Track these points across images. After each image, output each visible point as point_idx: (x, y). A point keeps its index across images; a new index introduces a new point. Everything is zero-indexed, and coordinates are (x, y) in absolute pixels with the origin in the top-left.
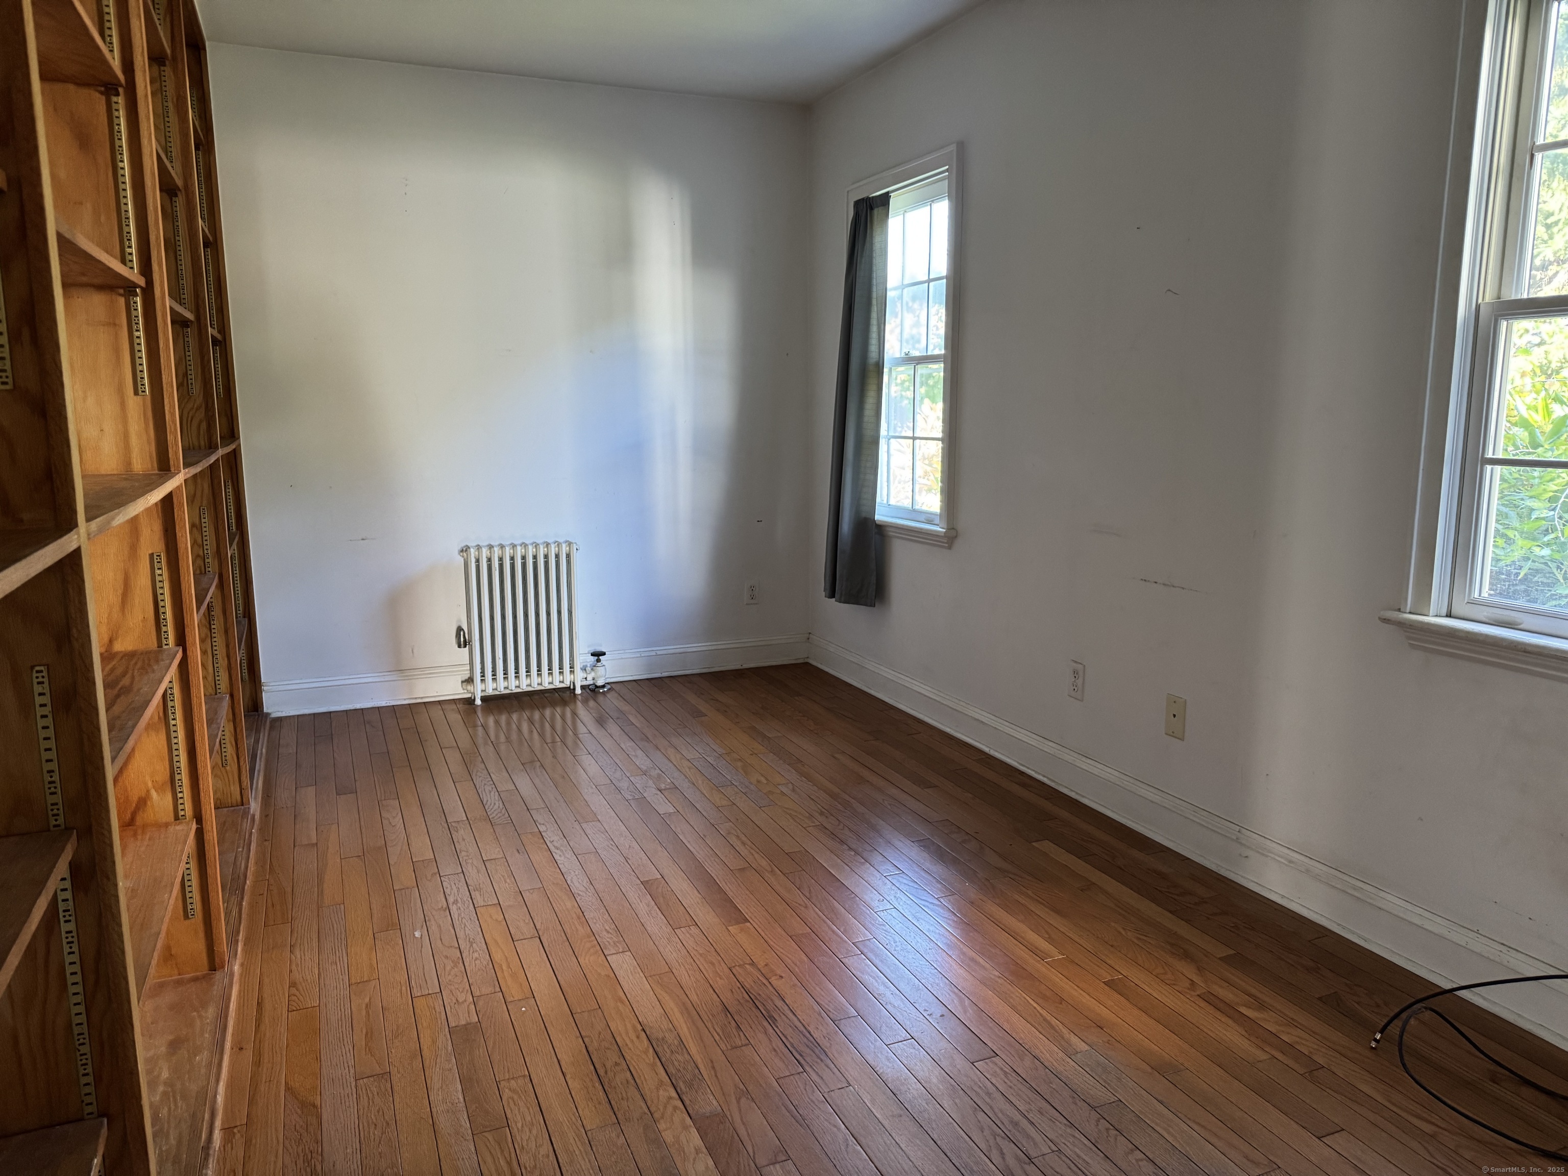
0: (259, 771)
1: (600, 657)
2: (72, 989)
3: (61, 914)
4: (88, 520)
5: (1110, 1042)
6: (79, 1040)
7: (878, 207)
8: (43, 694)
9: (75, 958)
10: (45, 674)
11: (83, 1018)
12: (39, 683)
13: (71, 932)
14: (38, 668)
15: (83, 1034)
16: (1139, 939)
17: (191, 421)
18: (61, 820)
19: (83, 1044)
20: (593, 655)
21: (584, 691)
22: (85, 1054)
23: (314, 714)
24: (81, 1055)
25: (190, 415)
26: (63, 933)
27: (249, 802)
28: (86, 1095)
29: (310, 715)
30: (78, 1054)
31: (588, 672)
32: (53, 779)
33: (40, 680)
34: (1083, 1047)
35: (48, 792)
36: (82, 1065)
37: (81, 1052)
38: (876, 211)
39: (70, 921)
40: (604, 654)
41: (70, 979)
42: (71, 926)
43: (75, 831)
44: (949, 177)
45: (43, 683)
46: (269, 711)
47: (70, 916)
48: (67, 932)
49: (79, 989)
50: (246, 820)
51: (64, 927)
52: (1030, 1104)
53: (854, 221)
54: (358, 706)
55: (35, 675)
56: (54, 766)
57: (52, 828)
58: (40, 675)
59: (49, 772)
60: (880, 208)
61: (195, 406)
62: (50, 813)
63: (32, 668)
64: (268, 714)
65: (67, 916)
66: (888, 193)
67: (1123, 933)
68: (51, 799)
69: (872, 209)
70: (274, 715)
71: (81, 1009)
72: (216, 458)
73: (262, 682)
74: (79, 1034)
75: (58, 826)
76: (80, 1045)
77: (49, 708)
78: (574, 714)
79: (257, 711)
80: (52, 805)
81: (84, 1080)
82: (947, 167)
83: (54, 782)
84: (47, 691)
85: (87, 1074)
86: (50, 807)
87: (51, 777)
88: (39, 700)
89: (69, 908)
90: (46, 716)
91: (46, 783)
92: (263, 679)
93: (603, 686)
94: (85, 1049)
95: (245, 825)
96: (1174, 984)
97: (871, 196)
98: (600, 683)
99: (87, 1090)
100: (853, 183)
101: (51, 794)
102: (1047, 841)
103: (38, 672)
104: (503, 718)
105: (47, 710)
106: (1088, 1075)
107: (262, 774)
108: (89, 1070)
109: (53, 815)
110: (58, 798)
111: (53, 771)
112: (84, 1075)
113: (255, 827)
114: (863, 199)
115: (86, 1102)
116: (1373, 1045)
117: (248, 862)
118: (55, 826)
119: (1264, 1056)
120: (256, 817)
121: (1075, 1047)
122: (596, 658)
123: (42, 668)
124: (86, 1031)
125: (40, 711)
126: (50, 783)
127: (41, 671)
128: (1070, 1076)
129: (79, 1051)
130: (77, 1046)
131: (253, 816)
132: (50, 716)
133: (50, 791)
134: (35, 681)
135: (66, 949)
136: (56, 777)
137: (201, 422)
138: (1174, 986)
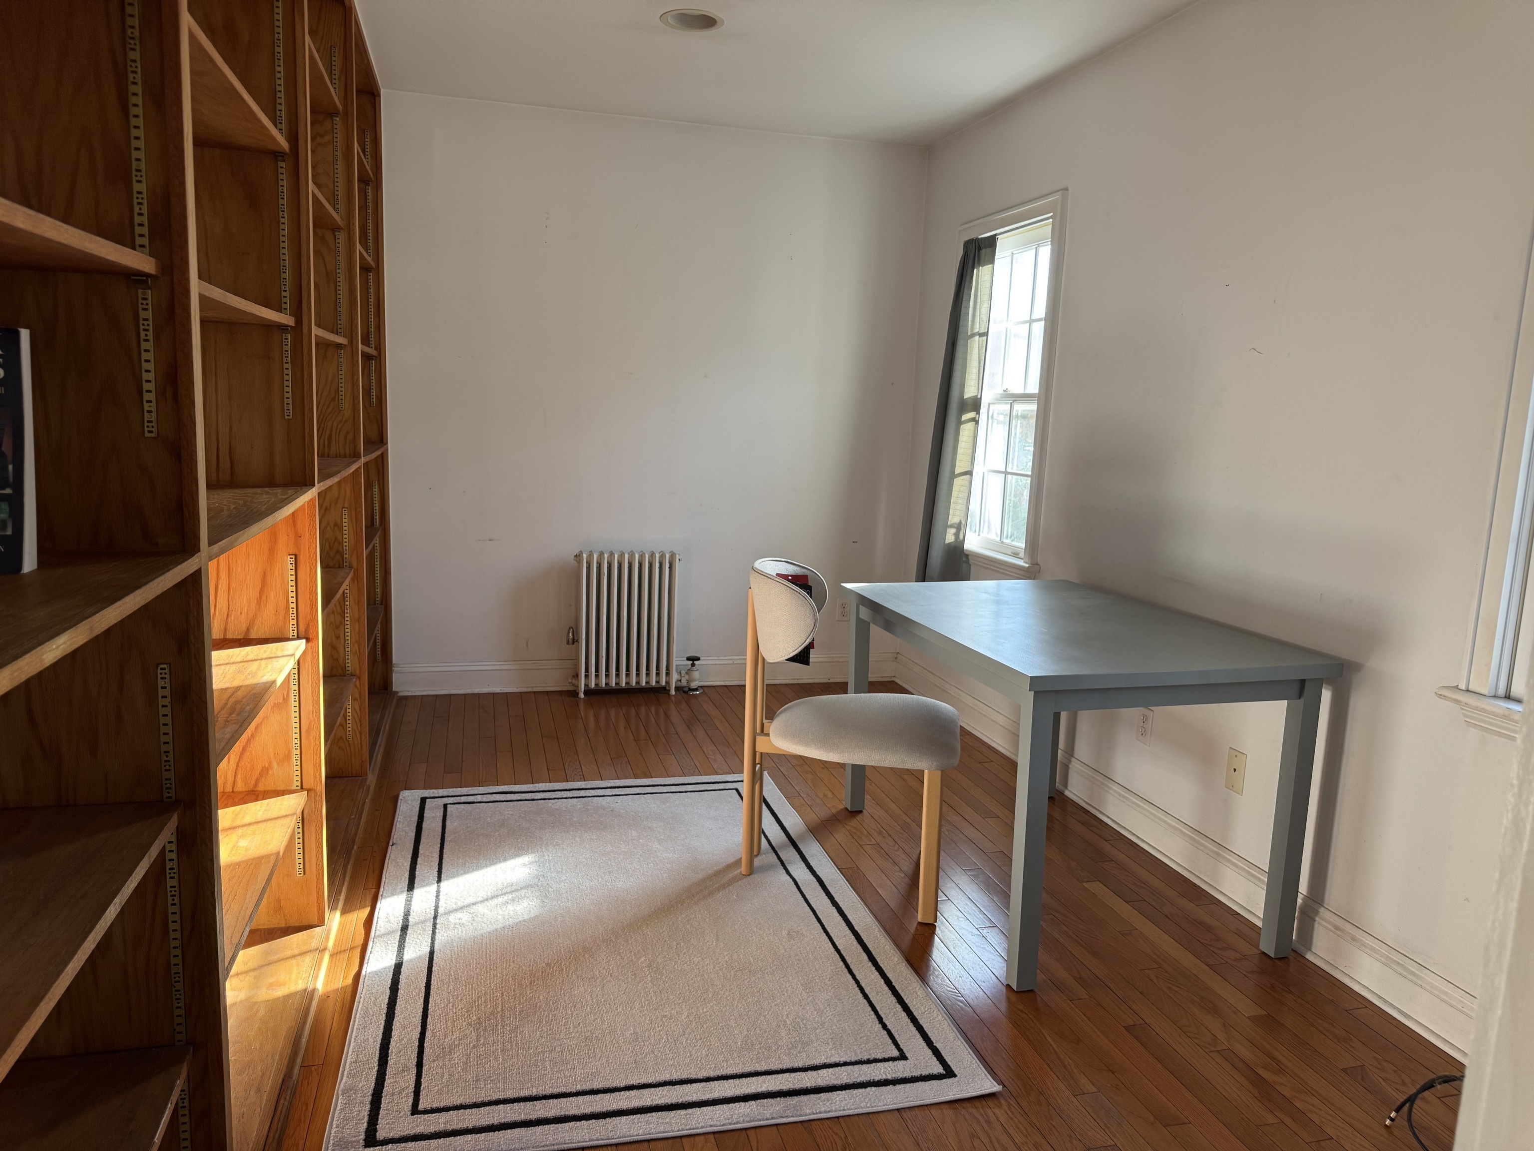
0: (380, 746)
1: (695, 662)
2: (173, 935)
3: (168, 871)
4: (211, 543)
5: (1118, 1087)
6: (175, 978)
7: (985, 247)
8: (165, 688)
9: (176, 909)
10: (167, 671)
11: (179, 960)
12: (162, 678)
13: (174, 887)
14: (162, 666)
15: (178, 973)
16: (1169, 988)
17: (340, 432)
18: (172, 794)
19: (179, 982)
20: (688, 659)
21: (678, 692)
22: (179, 991)
23: (437, 696)
24: (176, 991)
25: (339, 427)
26: (168, 887)
27: (367, 774)
28: (178, 1024)
29: (433, 696)
30: (174, 989)
31: (683, 675)
32: (168, 759)
33: (163, 676)
34: (1092, 1089)
35: (164, 768)
36: (176, 999)
37: (176, 989)
38: (983, 251)
39: (174, 878)
40: (698, 659)
41: (172, 926)
42: (174, 882)
43: (182, 804)
44: (1053, 224)
45: (165, 678)
46: (397, 690)
47: (174, 873)
48: (171, 887)
49: (178, 935)
50: (361, 790)
51: (170, 883)
52: (1027, 1137)
53: (963, 260)
54: (476, 691)
55: (159, 671)
56: (170, 747)
57: (165, 800)
58: (163, 671)
59: (165, 752)
60: (988, 249)
61: (344, 419)
62: (164, 787)
63: (158, 665)
64: (397, 693)
65: (172, 874)
66: (995, 235)
67: (1155, 980)
68: (166, 775)
69: (980, 249)
70: (401, 694)
71: (178, 952)
72: (358, 466)
73: (394, 662)
74: (175, 973)
75: (170, 797)
76: (176, 982)
77: (169, 699)
78: (667, 715)
79: (387, 690)
80: (167, 779)
81: (177, 1012)
82: (1052, 214)
83: (169, 761)
84: (168, 685)
85: (180, 1007)
86: (164, 782)
87: (167, 756)
88: (161, 692)
89: (174, 867)
90: (166, 706)
91: (163, 762)
92: (395, 660)
93: (696, 690)
94: (179, 986)
95: (360, 794)
96: (1196, 1038)
97: (980, 237)
98: (694, 685)
99: (179, 1020)
100: (962, 225)
101: (166, 770)
102: (1098, 882)
103: (162, 669)
104: (603, 713)
105: (167, 701)
106: (1090, 1117)
107: (382, 748)
108: (182, 1004)
109: (167, 789)
110: (171, 775)
111: (169, 752)
112: (177, 1008)
113: (369, 797)
114: (973, 240)
115: (177, 1031)
116: (1388, 1122)
117: (358, 829)
118: (167, 798)
119: (1271, 1119)
120: (371, 788)
121: (1082, 1088)
122: (691, 662)
123: (165, 666)
124: (181, 971)
125: (162, 702)
126: (166, 761)
127: (164, 669)
128: (1071, 1115)
129: (175, 987)
130: (173, 983)
131: (369, 787)
132: (169, 706)
133: (165, 768)
134: (159, 676)
135: (170, 902)
136: (171, 757)
137: (348, 433)
138: (1194, 1040)
